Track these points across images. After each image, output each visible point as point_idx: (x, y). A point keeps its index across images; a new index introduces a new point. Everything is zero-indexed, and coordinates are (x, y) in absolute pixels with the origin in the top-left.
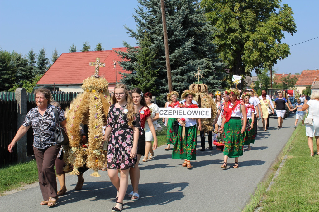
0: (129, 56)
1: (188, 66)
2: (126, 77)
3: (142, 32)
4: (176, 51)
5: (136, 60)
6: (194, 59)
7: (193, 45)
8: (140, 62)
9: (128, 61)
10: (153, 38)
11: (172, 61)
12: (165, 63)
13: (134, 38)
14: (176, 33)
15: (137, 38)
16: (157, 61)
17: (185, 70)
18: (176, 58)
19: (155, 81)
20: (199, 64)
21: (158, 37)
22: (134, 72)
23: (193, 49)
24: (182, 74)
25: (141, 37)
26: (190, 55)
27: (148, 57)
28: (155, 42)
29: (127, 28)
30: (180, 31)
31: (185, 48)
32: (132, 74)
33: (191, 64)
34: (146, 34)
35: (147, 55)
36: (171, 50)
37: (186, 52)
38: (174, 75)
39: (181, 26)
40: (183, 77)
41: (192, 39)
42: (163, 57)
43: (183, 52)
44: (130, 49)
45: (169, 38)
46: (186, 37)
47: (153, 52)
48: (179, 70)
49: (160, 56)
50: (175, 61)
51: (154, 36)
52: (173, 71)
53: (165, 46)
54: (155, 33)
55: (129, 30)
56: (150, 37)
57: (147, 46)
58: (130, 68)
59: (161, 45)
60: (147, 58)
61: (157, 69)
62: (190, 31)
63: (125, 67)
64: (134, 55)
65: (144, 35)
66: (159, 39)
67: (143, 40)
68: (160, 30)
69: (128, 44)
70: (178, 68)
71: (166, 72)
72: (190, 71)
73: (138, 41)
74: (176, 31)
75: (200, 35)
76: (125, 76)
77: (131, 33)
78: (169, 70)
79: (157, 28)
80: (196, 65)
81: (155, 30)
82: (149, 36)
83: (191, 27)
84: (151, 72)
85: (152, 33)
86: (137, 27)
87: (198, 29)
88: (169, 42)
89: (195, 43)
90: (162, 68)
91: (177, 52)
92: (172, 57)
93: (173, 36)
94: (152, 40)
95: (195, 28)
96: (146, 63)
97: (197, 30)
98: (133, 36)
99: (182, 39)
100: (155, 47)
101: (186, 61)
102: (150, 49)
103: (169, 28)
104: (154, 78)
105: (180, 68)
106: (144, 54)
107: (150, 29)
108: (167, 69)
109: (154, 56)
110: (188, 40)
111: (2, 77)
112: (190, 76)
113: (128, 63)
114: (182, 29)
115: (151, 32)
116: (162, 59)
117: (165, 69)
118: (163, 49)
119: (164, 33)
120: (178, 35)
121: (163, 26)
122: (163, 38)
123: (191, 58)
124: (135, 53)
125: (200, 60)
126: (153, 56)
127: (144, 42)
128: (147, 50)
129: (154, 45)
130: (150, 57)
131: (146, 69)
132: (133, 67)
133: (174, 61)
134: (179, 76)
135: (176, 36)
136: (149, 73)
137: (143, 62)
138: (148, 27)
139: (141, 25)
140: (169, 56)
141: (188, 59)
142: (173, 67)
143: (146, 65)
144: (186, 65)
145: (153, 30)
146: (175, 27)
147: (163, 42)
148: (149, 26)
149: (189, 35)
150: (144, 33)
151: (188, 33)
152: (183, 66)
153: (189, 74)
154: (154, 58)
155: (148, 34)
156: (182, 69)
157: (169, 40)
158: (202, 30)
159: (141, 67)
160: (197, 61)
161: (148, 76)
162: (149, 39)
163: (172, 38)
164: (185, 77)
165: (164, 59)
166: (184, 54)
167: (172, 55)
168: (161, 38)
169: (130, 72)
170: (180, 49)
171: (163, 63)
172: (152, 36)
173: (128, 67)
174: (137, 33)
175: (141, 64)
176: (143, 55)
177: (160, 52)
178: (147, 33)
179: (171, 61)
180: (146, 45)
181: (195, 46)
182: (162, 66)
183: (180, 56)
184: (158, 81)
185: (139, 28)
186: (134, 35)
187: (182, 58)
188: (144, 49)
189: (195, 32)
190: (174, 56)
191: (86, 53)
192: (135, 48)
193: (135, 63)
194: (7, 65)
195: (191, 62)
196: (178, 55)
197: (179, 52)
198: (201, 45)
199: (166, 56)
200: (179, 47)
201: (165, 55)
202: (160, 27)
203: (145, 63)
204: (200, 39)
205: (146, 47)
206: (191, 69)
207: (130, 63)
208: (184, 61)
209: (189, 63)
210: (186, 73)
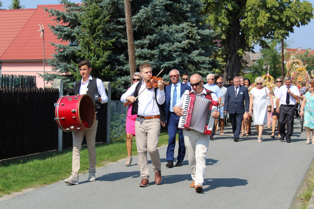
0: (67, 16)
1: (160, 35)
2: (62, 50)
4: (142, 11)
5: (79, 24)
6: (169, 24)
8: (84, 27)
11: (136, 26)
12: (125, 29)
16: (112, 26)
17: (155, 40)
18: (142, 22)
19: (109, 57)
20: (177, 32)
22: (74, 43)
23: (167, 7)
24: (151, 46)
26: (163, 17)
27: (97, 18)
31: (155, 6)
32: (71, 45)
33: (165, 31)
35: (97, 16)
36: (134, 10)
37: (158, 12)
38: (138, 47)
40: (153, 52)
42: (121, 19)
43: (153, 12)
44: (69, 5)
47: (105, 12)
48: (146, 41)
49: (117, 17)
50: (140, 27)
52: (137, 42)
53: (125, 3)
57: (96, 2)
58: (69, 37)
60: (96, 21)
61: (112, 38)
63: (61, 35)
64: (75, 16)
70: (145, 38)
71: (127, 43)
72: (163, 43)
76: (61, 48)
78: (131, 40)
80: (172, 32)
84: (102, 43)
90: (119, 37)
91: (142, 12)
92: (135, 20)
96: (95, 28)
100: (109, 3)
101: (156, 26)
102: (101, 7)
104: (107, 53)
105: (148, 37)
106: (92, 15)
108: (128, 38)
109: (107, 18)
112: (163, 50)
113: (65, 29)
116: (119, 23)
117: (125, 37)
118: (121, 6)
123: (164, 23)
124: (77, 13)
125: (178, 25)
126: (105, 17)
128: (97, 8)
130: (100, 20)
131: (95, 38)
132: (73, 34)
133: (138, 26)
134: (145, 51)
136: (99, 45)
137: (90, 28)
140: (131, 19)
141: (160, 24)
142: (137, 35)
143: (95, 32)
144: (157, 33)
152: (152, 35)
153: (162, 47)
154: (109, 22)
156: (150, 40)
159: (86, 35)
160: (174, 26)
161: (97, 49)
164: (155, 52)
165: (124, 23)
166: (154, 15)
167: (135, 16)
169: (69, 43)
170: (147, 7)
171: (121, 29)
173: (65, 35)
175: (87, 30)
176: (91, 17)
177: (117, 12)
179: (134, 26)
181: (170, 4)
182: (120, 34)
183: (147, 18)
184: (113, 58)
187: (150, 22)
188: (91, 7)
190: (138, 18)
192: (77, 6)
193: (76, 29)
195: (165, 28)
196: (144, 16)
197: (146, 12)
198: (179, 2)
199: (127, 19)
200: (146, 4)
201: (124, 17)
203: (93, 29)
205: (94, 4)
206: (164, 39)
207: (69, 28)
208: (154, 27)
209: (162, 29)
210: (157, 45)
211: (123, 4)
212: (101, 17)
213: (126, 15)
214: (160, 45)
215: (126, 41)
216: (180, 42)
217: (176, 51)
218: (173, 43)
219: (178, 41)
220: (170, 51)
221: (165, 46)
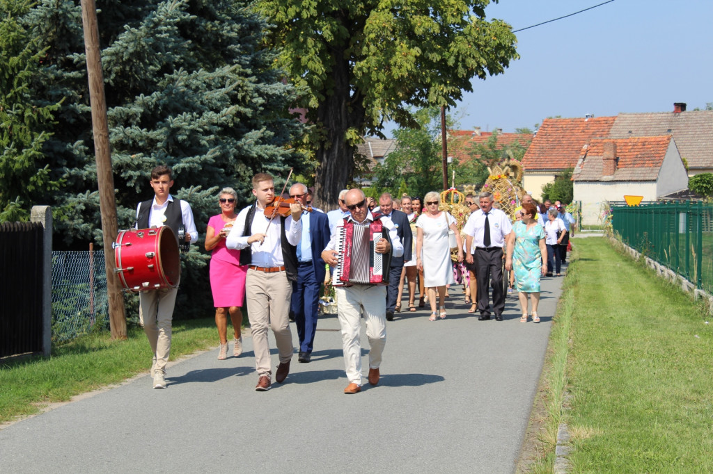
1: (169, 94)
4: (124, 37)
6: (190, 68)
7: (188, 16)
11: (110, 72)
12: (84, 80)
16: (53, 72)
17: (156, 106)
18: (124, 63)
19: (47, 147)
20: (209, 87)
23: (184, 30)
24: (149, 120)
26: (176, 50)
27: (16, 54)
31: (157, 25)
33: (180, 86)
35: (15, 48)
36: (106, 36)
37: (166, 41)
38: (115, 125)
40: (153, 134)
42: (75, 57)
43: (151, 40)
47: (36, 39)
48: (136, 109)
49: (64, 52)
50: (122, 75)
52: (113, 111)
53: (84, 16)
57: (14, 15)
59: (66, 11)
60: (14, 60)
61: (53, 100)
70: (133, 101)
71: (89, 113)
72: (176, 112)
78: (100, 104)
80: (197, 88)
84: (28, 113)
89: (192, 7)
90: (70, 100)
91: (126, 41)
92: (108, 58)
96: (12, 77)
100: (43, 18)
101: (160, 74)
102: (26, 27)
104: (41, 137)
105: (141, 98)
106: (3, 45)
108: (93, 101)
109: (41, 53)
112: (177, 130)
116: (69, 65)
117: (85, 100)
118: (73, 25)
123: (178, 66)
125: (211, 70)
126: (35, 52)
128: (14, 29)
129: (40, 12)
130: (24, 58)
131: (10, 102)
133: (116, 73)
134: (134, 131)
136: (21, 117)
140: (98, 56)
141: (167, 68)
142: (115, 94)
143: (10, 86)
144: (162, 90)
152: (148, 93)
153: (174, 121)
154: (44, 62)
156: (145, 105)
160: (202, 74)
161: (17, 127)
164: (159, 134)
165: (81, 66)
166: (155, 48)
167: (108, 50)
170: (137, 27)
171: (73, 79)
177: (64, 40)
179: (107, 73)
181: (192, 20)
182: (72, 93)
183: (138, 55)
184: (56, 148)
187: (145, 64)
190: (116, 54)
195: (181, 78)
196: (131, 50)
197: (136, 40)
198: (213, 18)
199: (89, 55)
200: (136, 19)
201: (81, 50)
203: (5, 80)
205: (8, 19)
206: (180, 104)
208: (154, 76)
209: (173, 81)
210: (163, 117)
211: (79, 20)
212: (26, 50)
213: (87, 44)
214: (170, 119)
215: (86, 108)
216: (217, 111)
217: (207, 133)
218: (201, 114)
219: (211, 109)
220: (194, 131)
221: (180, 121)
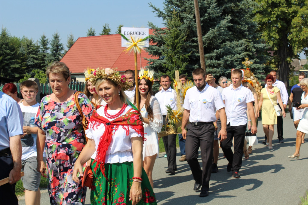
0: (155, 38)
1: (224, 49)
2: (152, 63)
3: (170, 11)
4: (210, 32)
5: (164, 44)
6: (231, 40)
7: (230, 24)
8: (168, 45)
9: (154, 44)
10: (183, 18)
11: (206, 43)
12: (197, 46)
13: (161, 18)
14: (209, 10)
15: (164, 18)
16: (188, 44)
17: (220, 53)
18: (210, 40)
19: (187, 67)
20: (237, 46)
21: (189, 16)
22: (161, 58)
23: (229, 28)
24: (218, 58)
25: (169, 16)
26: (226, 35)
27: (177, 39)
28: (185, 21)
29: (152, 6)
30: (214, 8)
31: (220, 28)
32: (159, 59)
33: (228, 46)
34: (174, 12)
35: (177, 37)
36: (204, 31)
37: (222, 32)
38: (208, 59)
39: (216, 2)
40: (219, 62)
41: (229, 17)
42: (195, 39)
43: (218, 33)
44: (157, 30)
45: (201, 16)
46: (221, 15)
47: (183, 34)
48: (214, 54)
49: (192, 37)
50: (209, 44)
51: (184, 15)
52: (207, 55)
53: (197, 27)
54: (185, 11)
55: (155, 9)
56: (180, 16)
57: (176, 27)
58: (157, 53)
59: (192, 25)
60: (177, 41)
61: (188, 53)
62: (226, 8)
63: (151, 52)
64: (162, 38)
65: (172, 14)
66: (190, 18)
67: (171, 20)
68: (191, 7)
69: (154, 25)
70: (213, 52)
71: (199, 56)
72: (227, 55)
73: (165, 21)
74: (209, 8)
75: (238, 12)
76: (151, 62)
77: (157, 12)
78: (202, 54)
79: (187, 5)
80: (233, 47)
81: (185, 8)
82: (178, 15)
83: (226, 3)
84: (181, 57)
85: (182, 12)
86: (164, 5)
87: (236, 5)
88: (202, 22)
89: (232, 21)
90: (194, 52)
91: (211, 33)
92: (205, 39)
93: (206, 14)
94: (182, 19)
95: (232, 5)
96: (176, 46)
97: (234, 7)
98: (159, 16)
99: (217, 17)
100: (185, 27)
101: (221, 43)
102: (180, 30)
103: (201, 5)
104: (185, 64)
105: (215, 51)
106: (173, 36)
107: (179, 6)
108: (200, 52)
109: (185, 38)
110: (224, 18)
111: (11, 66)
112: (227, 60)
113: (154, 48)
114: (217, 6)
115: (181, 10)
116: (194, 41)
117: (198, 52)
118: (194, 29)
119: (196, 10)
120: (212, 13)
121: (195, 3)
122: (194, 17)
123: (227, 40)
124: (162, 35)
125: (238, 41)
126: (183, 38)
127: (173, 22)
128: (176, 31)
129: (184, 25)
130: (179, 40)
131: (176, 54)
132: (160, 51)
133: (208, 43)
134: (214, 61)
135: (209, 14)
136: (179, 58)
137: (172, 46)
138: (176, 4)
139: (169, 3)
140: (202, 38)
141: (224, 41)
142: (207, 50)
143: (175, 49)
144: (222, 48)
145: (183, 8)
146: (208, 4)
147: (195, 21)
148: (178, 3)
149: (225, 13)
150: (172, 11)
151: (224, 10)
152: (218, 49)
153: (226, 58)
154: (185, 41)
155: (178, 13)
156: (217, 53)
157: (202, 19)
158: (239, 6)
159: (169, 51)
160: (235, 43)
161: (177, 61)
162: (178, 19)
163: (205, 16)
164: (221, 62)
165: (196, 42)
166: (220, 35)
167: (205, 36)
168: (192, 16)
169: (157, 57)
170: (214, 29)
171: (195, 46)
172: (181, 14)
173: (154, 52)
174: (164, 11)
175: (170, 48)
176: (172, 38)
177: (192, 33)
178: (176, 11)
179: (204, 43)
180: (175, 25)
181: (232, 26)
182: (194, 50)
183: (215, 37)
184: (190, 67)
185: (166, 5)
186: (160, 14)
187: (217, 40)
188: (172, 31)
189: (232, 9)
190: (207, 37)
191: (106, 37)
192: (162, 30)
193: (162, 47)
194: (16, 52)
195: (228, 44)
196: (212, 36)
197: (214, 33)
198: (239, 24)
199: (199, 38)
200: (213, 26)
201: (197, 37)
202: (191, 4)
203: (174, 47)
204: (237, 17)
205: (175, 28)
206: (228, 52)
207: (157, 47)
208: (220, 44)
209: (225, 45)
210: (222, 57)
211: (196, 27)
212: (180, 37)
213: (198, 35)
214: (225, 57)
215: (199, 55)
216: (240, 54)
217: (236, 61)
218: (234, 55)
219: (238, 54)
220: (232, 61)
221: (228, 58)
